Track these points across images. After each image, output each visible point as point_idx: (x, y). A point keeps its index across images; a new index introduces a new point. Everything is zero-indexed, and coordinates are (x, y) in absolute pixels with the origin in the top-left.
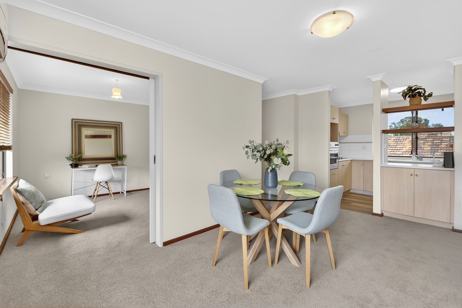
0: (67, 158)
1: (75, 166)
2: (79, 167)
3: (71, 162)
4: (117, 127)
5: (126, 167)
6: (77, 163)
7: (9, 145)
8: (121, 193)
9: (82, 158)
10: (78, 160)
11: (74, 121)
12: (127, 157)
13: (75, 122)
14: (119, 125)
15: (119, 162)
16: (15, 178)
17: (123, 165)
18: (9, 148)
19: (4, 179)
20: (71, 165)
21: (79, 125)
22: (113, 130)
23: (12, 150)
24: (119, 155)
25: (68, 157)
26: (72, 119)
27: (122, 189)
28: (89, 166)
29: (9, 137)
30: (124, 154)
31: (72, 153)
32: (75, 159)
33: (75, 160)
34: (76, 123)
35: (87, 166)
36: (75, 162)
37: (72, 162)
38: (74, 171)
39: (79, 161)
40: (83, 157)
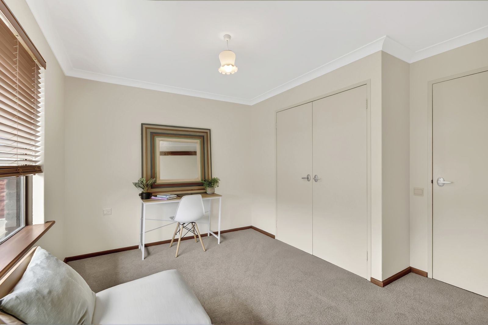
0: (136, 184)
1: (147, 196)
2: (153, 197)
3: (140, 191)
4: (203, 136)
5: (220, 198)
6: (148, 191)
7: (37, 164)
8: (209, 235)
9: (156, 184)
10: (150, 187)
11: (144, 126)
12: (219, 181)
13: (147, 128)
14: (207, 133)
15: (209, 190)
16: (49, 224)
17: (213, 194)
18: (37, 170)
19: (29, 227)
20: (141, 195)
21: (152, 133)
22: (199, 141)
23: (43, 174)
24: (206, 178)
25: (137, 182)
26: (142, 124)
27: (210, 230)
28: (168, 197)
29: (37, 149)
30: (214, 176)
31: (142, 177)
32: (147, 185)
33: (147, 187)
34: (148, 130)
35: (165, 197)
36: (147, 190)
37: (142, 190)
38: (146, 205)
39: (152, 188)
40: (157, 182)
